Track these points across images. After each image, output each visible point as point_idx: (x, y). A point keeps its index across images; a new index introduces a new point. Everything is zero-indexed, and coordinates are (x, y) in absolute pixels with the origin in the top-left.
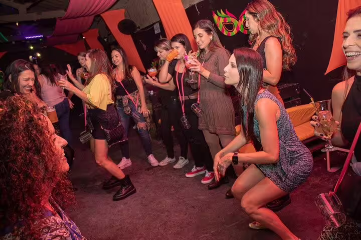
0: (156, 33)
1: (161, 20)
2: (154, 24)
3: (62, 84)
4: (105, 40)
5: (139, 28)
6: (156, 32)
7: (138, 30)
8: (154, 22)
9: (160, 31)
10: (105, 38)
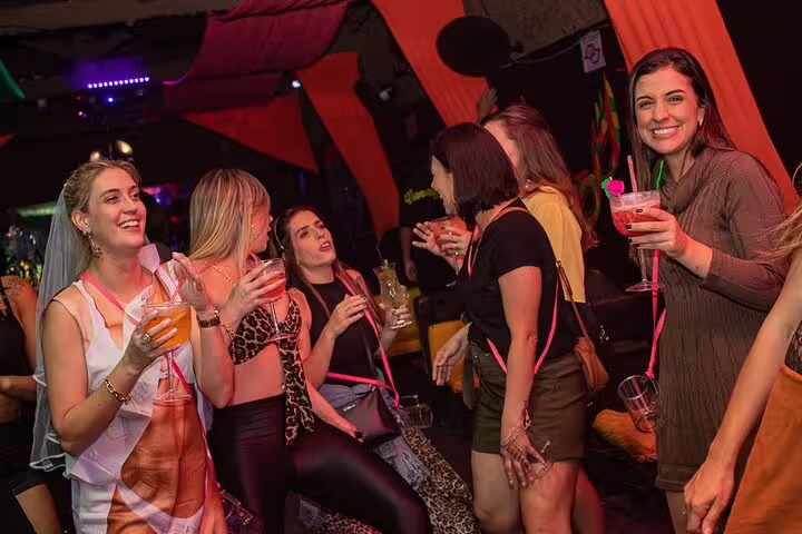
0: (586, 70)
1: (608, 20)
2: (583, 32)
3: (450, 241)
4: (384, 95)
5: (519, 48)
6: (588, 67)
7: (514, 56)
8: (582, 24)
9: (602, 63)
10: (384, 88)
